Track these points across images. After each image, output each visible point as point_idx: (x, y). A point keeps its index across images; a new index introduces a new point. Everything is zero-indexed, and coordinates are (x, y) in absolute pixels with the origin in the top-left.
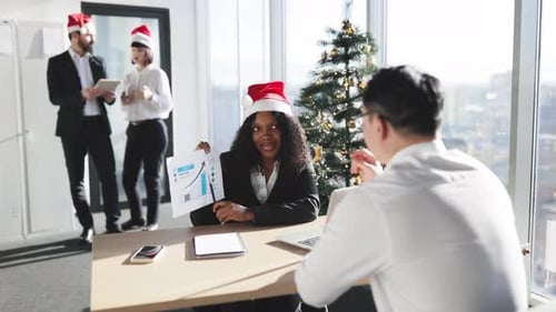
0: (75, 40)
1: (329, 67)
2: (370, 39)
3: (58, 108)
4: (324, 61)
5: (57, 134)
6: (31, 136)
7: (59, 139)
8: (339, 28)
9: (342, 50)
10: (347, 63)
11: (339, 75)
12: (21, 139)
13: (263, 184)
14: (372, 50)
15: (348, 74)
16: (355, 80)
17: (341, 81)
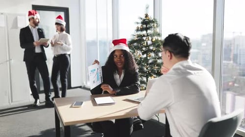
0: (32, 21)
1: (140, 33)
2: (156, 22)
3: (24, 50)
4: (138, 30)
5: (24, 61)
6: (12, 61)
7: (24, 62)
8: (144, 17)
9: (145, 26)
10: (147, 31)
11: (144, 36)
12: (8, 62)
13: (119, 78)
14: (157, 26)
15: (148, 36)
16: (150, 38)
17: (144, 38)
